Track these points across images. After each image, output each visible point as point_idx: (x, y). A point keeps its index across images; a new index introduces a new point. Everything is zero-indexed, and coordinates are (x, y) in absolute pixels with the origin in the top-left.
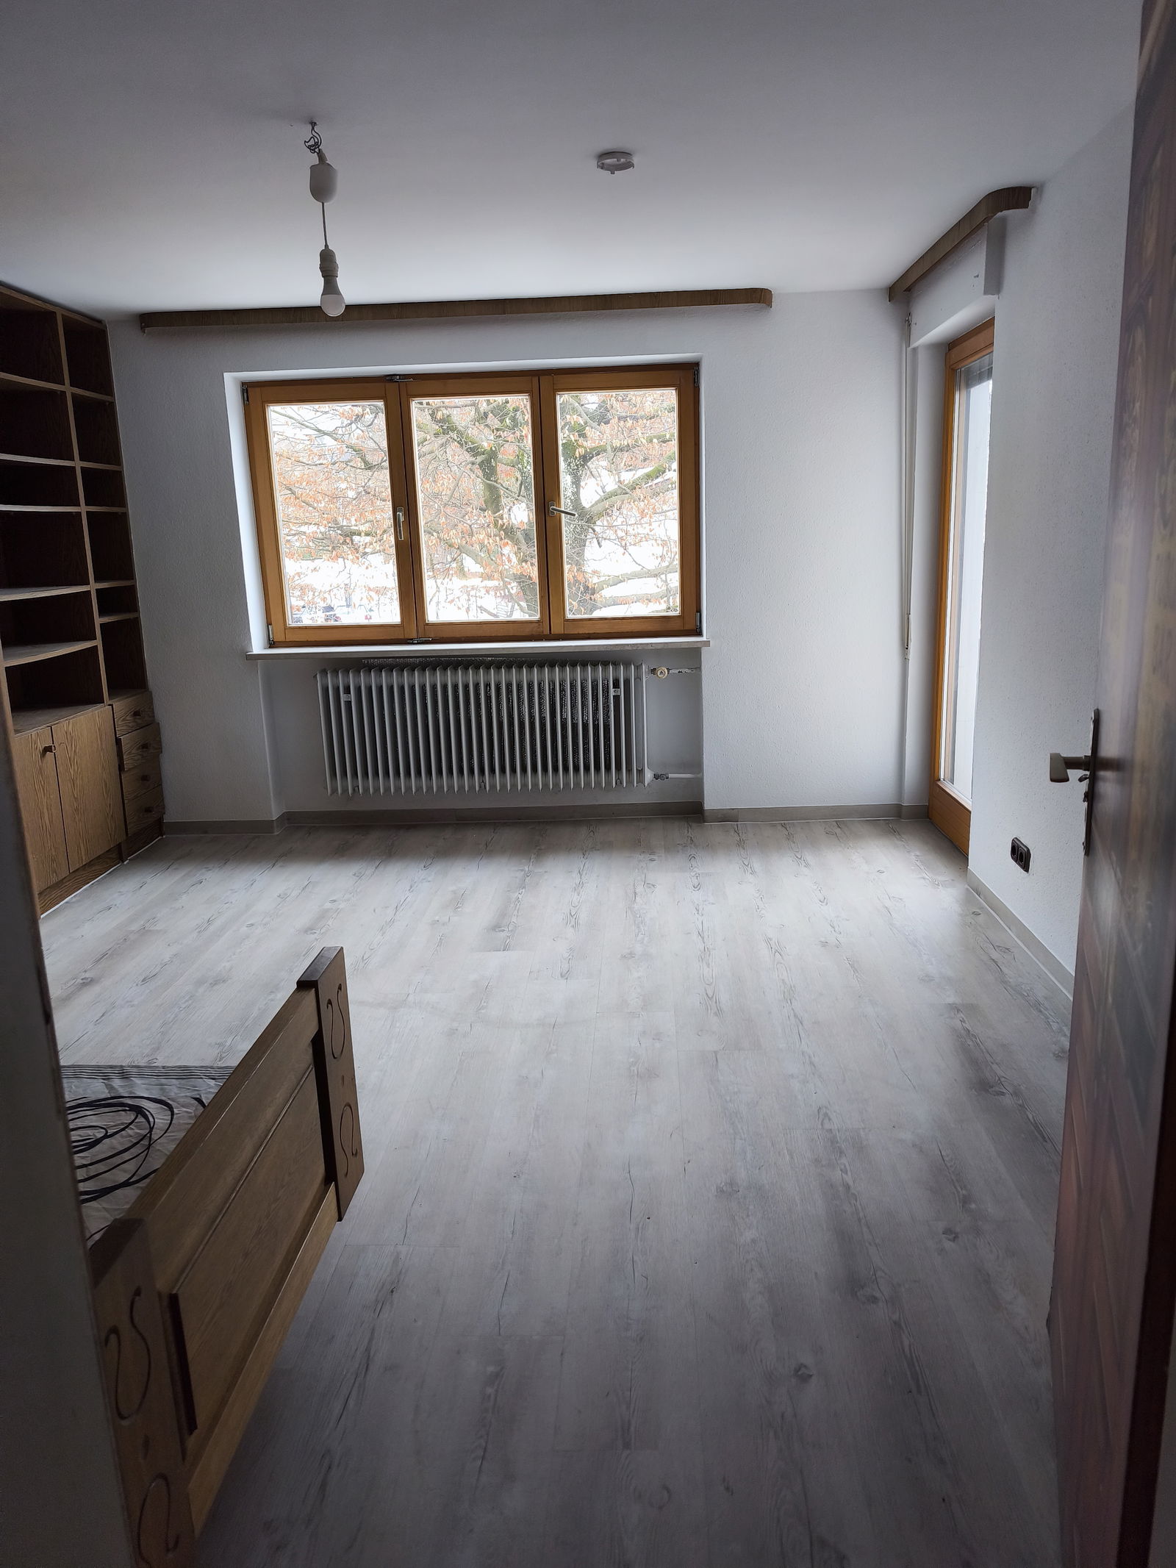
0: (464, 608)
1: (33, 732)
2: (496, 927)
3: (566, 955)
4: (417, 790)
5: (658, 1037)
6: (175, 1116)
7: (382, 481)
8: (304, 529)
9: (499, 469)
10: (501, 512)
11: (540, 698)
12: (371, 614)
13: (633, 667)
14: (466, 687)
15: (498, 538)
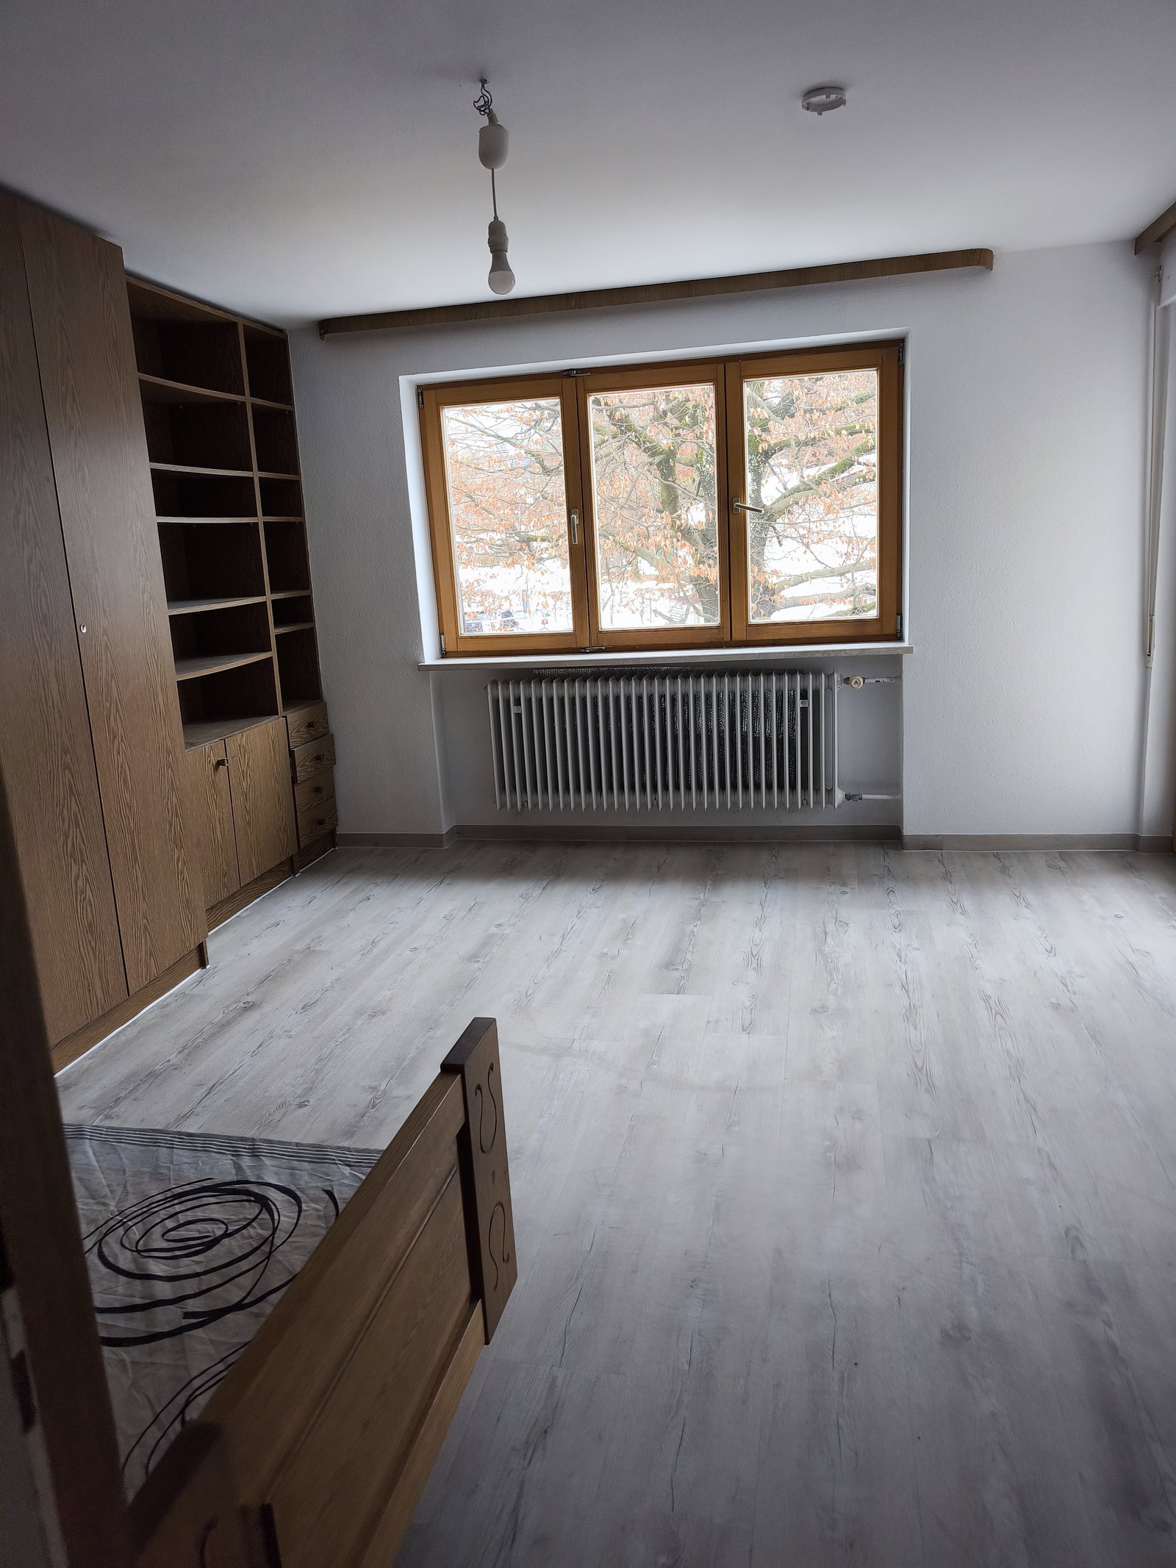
0: (639, 611)
1: (207, 745)
2: (669, 965)
3: (748, 1004)
4: (587, 806)
5: (858, 1115)
6: (302, 1214)
7: (558, 485)
8: (483, 536)
9: (677, 470)
10: (679, 512)
11: (719, 710)
12: (547, 618)
13: (823, 676)
14: (640, 698)
15: (675, 540)
